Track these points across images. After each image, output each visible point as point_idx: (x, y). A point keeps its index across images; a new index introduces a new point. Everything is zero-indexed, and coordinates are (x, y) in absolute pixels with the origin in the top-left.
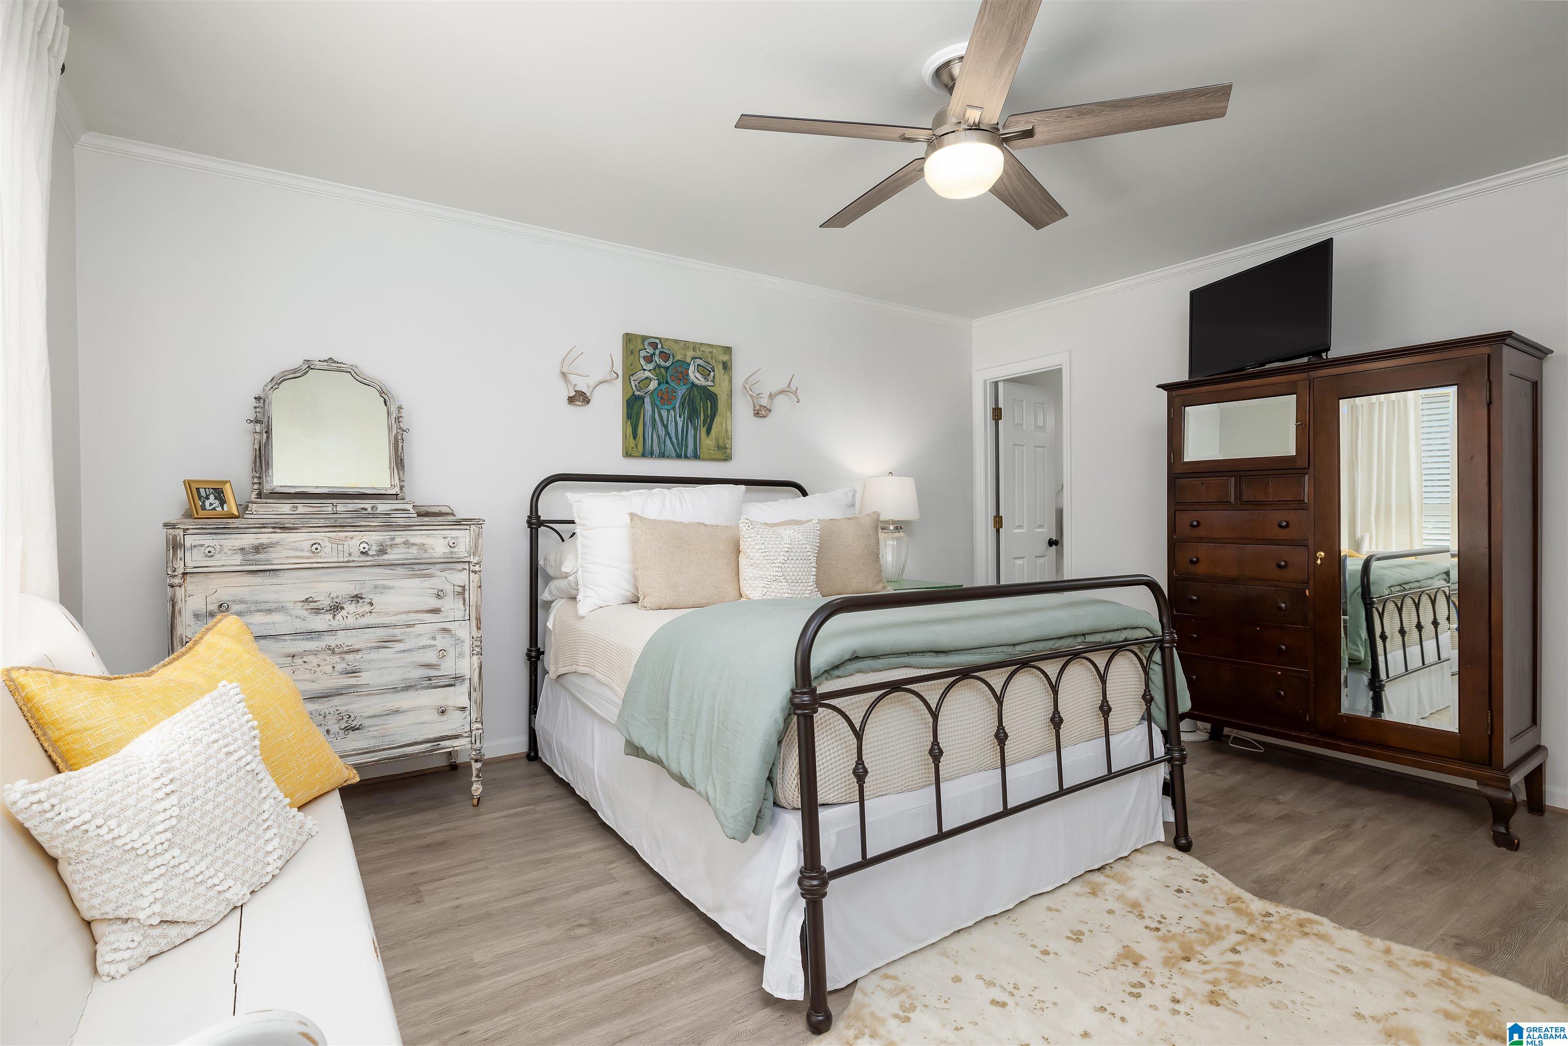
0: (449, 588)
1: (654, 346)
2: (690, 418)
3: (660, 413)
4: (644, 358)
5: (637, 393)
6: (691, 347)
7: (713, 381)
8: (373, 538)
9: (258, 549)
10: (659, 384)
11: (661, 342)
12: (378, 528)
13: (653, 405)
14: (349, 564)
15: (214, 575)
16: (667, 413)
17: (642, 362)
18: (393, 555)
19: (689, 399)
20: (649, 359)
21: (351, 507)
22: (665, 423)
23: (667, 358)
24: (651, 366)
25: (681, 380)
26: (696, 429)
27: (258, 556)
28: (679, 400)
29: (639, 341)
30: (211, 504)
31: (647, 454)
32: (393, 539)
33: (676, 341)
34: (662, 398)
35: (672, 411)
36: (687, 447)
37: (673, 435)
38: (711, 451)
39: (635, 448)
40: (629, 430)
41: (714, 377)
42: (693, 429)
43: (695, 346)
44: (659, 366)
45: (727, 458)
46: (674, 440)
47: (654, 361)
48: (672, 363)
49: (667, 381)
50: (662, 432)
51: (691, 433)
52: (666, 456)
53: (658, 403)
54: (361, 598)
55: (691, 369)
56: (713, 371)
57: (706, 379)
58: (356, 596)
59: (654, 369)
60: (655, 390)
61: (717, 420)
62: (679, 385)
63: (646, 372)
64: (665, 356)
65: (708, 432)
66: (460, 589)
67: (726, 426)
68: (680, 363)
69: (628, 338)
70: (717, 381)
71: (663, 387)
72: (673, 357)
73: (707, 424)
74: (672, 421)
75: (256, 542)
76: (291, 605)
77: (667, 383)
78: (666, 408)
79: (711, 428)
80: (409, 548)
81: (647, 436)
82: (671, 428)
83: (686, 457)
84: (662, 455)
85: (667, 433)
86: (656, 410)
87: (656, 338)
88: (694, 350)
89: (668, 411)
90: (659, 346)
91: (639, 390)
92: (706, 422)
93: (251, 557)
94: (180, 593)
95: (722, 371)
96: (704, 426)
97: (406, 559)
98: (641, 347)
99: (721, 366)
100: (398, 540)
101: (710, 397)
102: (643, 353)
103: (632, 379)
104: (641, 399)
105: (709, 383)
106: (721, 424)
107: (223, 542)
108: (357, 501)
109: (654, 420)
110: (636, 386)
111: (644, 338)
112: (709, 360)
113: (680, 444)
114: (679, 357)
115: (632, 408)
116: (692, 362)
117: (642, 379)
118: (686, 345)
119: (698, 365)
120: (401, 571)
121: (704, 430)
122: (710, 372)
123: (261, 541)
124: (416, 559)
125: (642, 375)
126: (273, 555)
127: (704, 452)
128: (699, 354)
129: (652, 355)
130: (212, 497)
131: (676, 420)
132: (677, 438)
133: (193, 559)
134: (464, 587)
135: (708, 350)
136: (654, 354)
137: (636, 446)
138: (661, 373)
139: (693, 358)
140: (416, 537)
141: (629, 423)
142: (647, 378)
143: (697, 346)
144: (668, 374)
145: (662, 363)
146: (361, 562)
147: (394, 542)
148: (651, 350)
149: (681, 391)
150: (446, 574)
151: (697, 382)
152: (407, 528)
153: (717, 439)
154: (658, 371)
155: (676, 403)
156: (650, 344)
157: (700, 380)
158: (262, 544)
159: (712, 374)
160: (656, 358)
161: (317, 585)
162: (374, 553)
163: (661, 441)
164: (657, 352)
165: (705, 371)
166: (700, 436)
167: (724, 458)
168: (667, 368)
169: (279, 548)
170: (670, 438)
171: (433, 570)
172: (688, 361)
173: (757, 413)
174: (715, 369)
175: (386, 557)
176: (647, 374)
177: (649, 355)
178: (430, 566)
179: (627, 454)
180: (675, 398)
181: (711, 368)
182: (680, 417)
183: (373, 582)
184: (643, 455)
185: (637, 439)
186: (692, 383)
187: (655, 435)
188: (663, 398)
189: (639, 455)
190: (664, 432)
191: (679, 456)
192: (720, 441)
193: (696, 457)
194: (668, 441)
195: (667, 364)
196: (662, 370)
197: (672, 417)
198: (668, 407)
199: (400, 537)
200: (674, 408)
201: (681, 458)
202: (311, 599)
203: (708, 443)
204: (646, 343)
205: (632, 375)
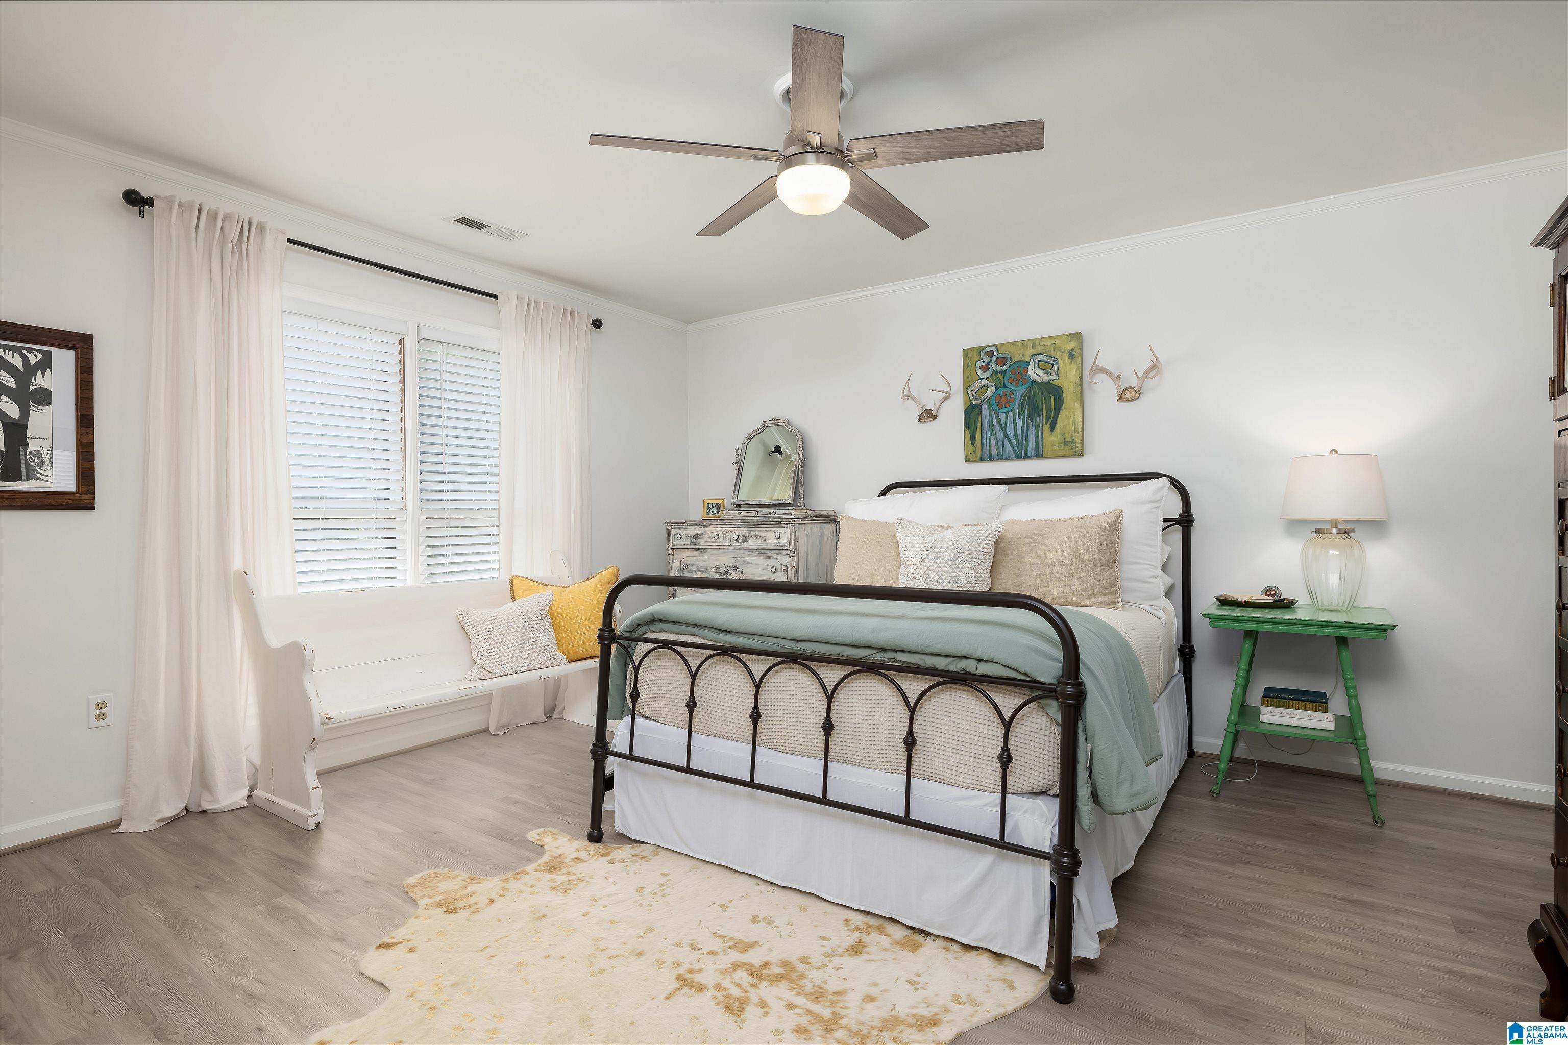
0: (779, 567)
1: (991, 354)
2: (1031, 417)
3: (997, 417)
4: (981, 368)
5: (974, 402)
6: (1030, 344)
7: (1057, 374)
8: (741, 532)
9: (696, 536)
10: (996, 389)
11: (997, 349)
12: (743, 526)
13: (991, 410)
14: (730, 547)
15: (683, 550)
16: (1005, 416)
17: (979, 372)
18: (750, 543)
19: (1029, 398)
20: (985, 368)
21: (764, 512)
22: (1004, 425)
23: (1004, 362)
24: (988, 374)
25: (1019, 380)
26: (1037, 427)
27: (696, 541)
28: (1017, 401)
29: (975, 353)
30: (713, 512)
31: (985, 457)
32: (749, 533)
33: (1013, 344)
34: (999, 402)
35: (1011, 414)
36: (1027, 446)
37: (1012, 436)
38: (1056, 448)
39: (973, 453)
40: (968, 436)
41: (1058, 369)
42: (1034, 428)
43: (1034, 343)
44: (996, 372)
45: (1079, 453)
46: (1014, 441)
47: (991, 368)
48: (1010, 366)
49: (1004, 384)
50: (999, 434)
51: (1032, 431)
52: (1004, 458)
53: (996, 408)
54: (738, 568)
55: (1031, 366)
56: (1057, 363)
57: (1048, 373)
58: (735, 567)
59: (991, 375)
60: (992, 396)
61: (1063, 414)
62: (1017, 386)
63: (984, 379)
64: (1001, 361)
65: (1052, 428)
66: (784, 568)
67: (1074, 418)
68: (1017, 364)
69: (966, 353)
70: (1061, 373)
71: (1000, 391)
72: (1011, 359)
73: (1050, 420)
74: (1010, 423)
75: (695, 533)
76: (710, 569)
77: (1005, 386)
78: (1004, 411)
79: (1055, 424)
80: (757, 538)
81: (985, 441)
82: (1010, 430)
83: (1027, 457)
84: (1001, 458)
85: (1006, 436)
86: (994, 415)
87: (992, 346)
88: (1034, 346)
89: (1007, 413)
90: (996, 353)
91: (976, 399)
92: (1050, 418)
93: (693, 541)
94: (671, 558)
95: (1068, 361)
96: (1046, 423)
97: (755, 546)
98: (978, 358)
99: (1066, 356)
100: (752, 533)
101: (1054, 392)
102: (979, 364)
103: (969, 390)
104: (979, 407)
105: (1052, 377)
106: (1068, 417)
107: (684, 532)
108: (766, 508)
109: (991, 424)
110: (973, 395)
111: (980, 349)
112: (1052, 353)
113: (1020, 445)
114: (1016, 358)
115: (970, 417)
116: (1032, 359)
117: (979, 388)
118: (1024, 344)
119: (1039, 361)
120: (755, 553)
121: (1047, 427)
122: (1053, 365)
123: (697, 532)
124: (759, 546)
125: (979, 384)
126: (702, 540)
127: (1047, 449)
128: (1039, 349)
129: (988, 364)
130: (715, 507)
131: (1014, 421)
132: (1016, 439)
133: (675, 541)
134: (787, 566)
135: (1049, 343)
136: (991, 361)
137: (975, 451)
138: (998, 378)
139: (1032, 355)
140: (761, 532)
141: (967, 431)
142: (984, 386)
143: (1037, 342)
144: (1005, 378)
145: (999, 368)
146: (735, 546)
147: (750, 535)
148: (987, 359)
149: (1020, 391)
150: (777, 557)
151: (1037, 378)
152: (755, 525)
153: (1063, 434)
154: (995, 377)
155: (1015, 404)
156: (986, 353)
157: (1043, 377)
158: (697, 534)
159: (1055, 366)
160: (993, 365)
161: (720, 558)
162: (741, 541)
163: (999, 444)
164: (994, 359)
165: (1045, 366)
166: (1042, 433)
167: (1072, 454)
168: (1004, 373)
169: (703, 536)
170: (1009, 440)
171: (771, 554)
172: (1027, 359)
173: (1120, 398)
174: (1060, 361)
175: (746, 544)
176: (984, 382)
177: (985, 364)
178: (770, 551)
179: (967, 460)
180: (1014, 399)
181: (1054, 361)
182: (1019, 417)
183: (744, 559)
184: (982, 459)
185: (975, 445)
186: (1033, 381)
187: (993, 439)
188: (1001, 401)
189: (977, 459)
190: (1002, 434)
191: (1018, 457)
192: (1067, 435)
193: (1038, 455)
194: (1006, 442)
195: (1004, 368)
196: (999, 375)
197: (1010, 419)
198: (1006, 410)
199: (753, 531)
200: (1012, 410)
201: (1021, 458)
202: (717, 567)
203: (1051, 439)
204: (982, 353)
205: (969, 387)
